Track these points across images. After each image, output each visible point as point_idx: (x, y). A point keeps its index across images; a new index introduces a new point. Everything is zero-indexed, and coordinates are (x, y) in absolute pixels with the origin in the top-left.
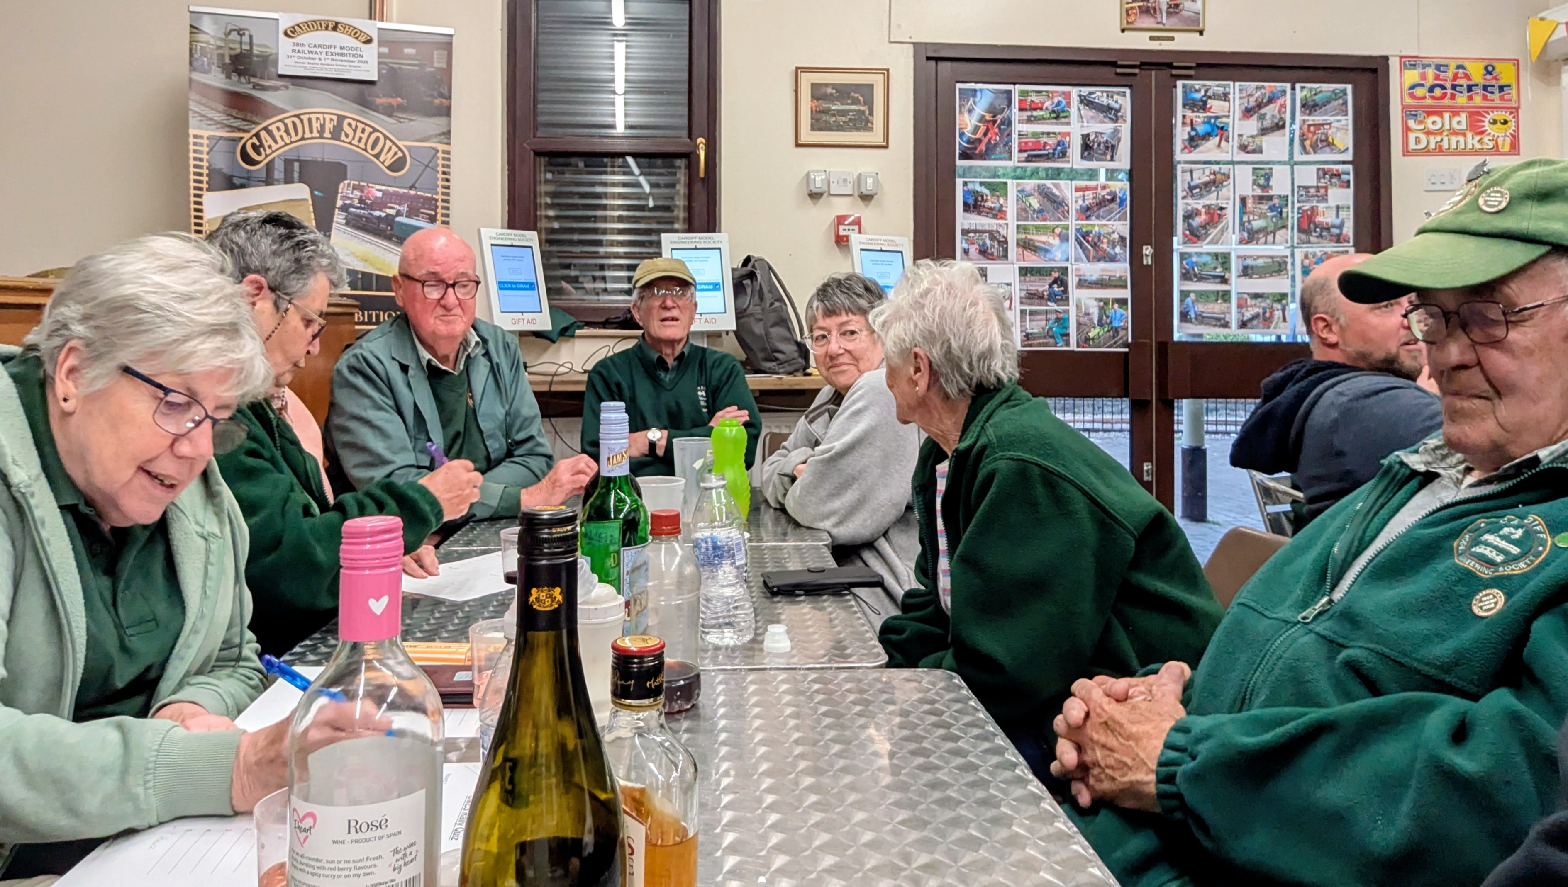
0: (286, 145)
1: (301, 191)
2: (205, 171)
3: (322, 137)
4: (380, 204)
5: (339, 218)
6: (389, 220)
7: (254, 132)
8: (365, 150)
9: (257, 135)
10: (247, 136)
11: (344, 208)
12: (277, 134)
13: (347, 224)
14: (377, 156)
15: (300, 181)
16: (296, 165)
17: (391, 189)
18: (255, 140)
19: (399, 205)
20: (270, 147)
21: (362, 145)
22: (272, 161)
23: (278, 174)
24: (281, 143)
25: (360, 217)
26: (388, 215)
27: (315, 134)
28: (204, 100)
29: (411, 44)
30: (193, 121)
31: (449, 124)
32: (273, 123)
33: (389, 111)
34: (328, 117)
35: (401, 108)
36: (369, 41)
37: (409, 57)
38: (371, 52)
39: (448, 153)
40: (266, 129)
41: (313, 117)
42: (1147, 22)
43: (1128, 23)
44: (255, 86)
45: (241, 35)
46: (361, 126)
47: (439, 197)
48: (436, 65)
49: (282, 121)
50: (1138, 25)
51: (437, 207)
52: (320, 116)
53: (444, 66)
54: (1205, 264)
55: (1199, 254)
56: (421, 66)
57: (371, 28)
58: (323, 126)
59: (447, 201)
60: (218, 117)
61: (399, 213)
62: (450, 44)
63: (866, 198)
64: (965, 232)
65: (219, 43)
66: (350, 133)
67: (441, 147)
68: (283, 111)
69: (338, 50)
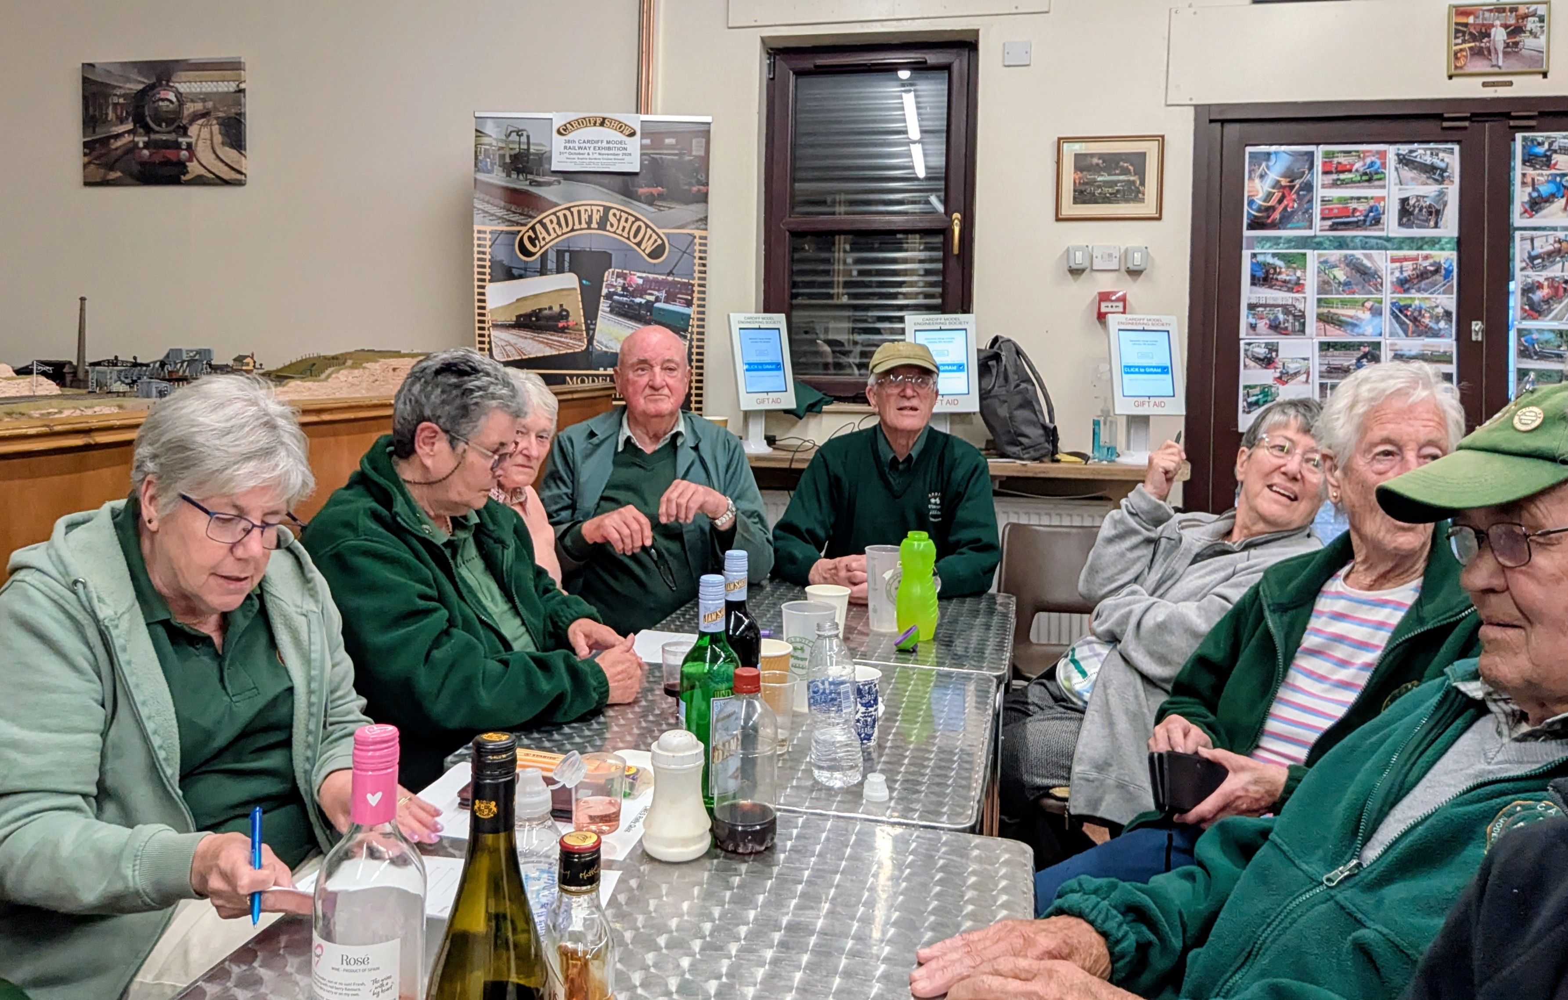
0: (558, 236)
1: (570, 280)
2: (488, 264)
3: (589, 228)
4: (641, 291)
5: (604, 306)
6: (649, 305)
7: (530, 225)
8: (628, 239)
9: (533, 228)
10: (524, 229)
11: (609, 296)
12: (550, 227)
13: (611, 312)
14: (639, 244)
15: (570, 271)
16: (567, 255)
17: (651, 276)
18: (531, 233)
19: (659, 290)
20: (544, 239)
21: (625, 234)
22: (547, 251)
23: (551, 265)
24: (553, 235)
25: (623, 304)
26: (648, 302)
27: (584, 225)
28: (487, 198)
29: (671, 134)
30: (477, 218)
31: (706, 211)
32: (547, 216)
33: (650, 201)
34: (595, 208)
35: (661, 197)
36: (632, 134)
37: (670, 147)
38: (634, 145)
39: (705, 238)
40: (540, 222)
41: (582, 209)
42: (1481, 65)
43: (1456, 67)
44: (533, 183)
45: (520, 136)
46: (624, 215)
47: (696, 282)
48: (694, 153)
49: (554, 214)
50: (1469, 69)
51: (693, 292)
52: (589, 208)
53: (702, 153)
54: (1547, 342)
55: (1541, 331)
56: (680, 155)
57: (634, 121)
58: (590, 217)
59: (703, 286)
60: (501, 213)
61: (657, 300)
62: (709, 132)
63: (1134, 273)
64: (1252, 307)
65: (501, 145)
66: (615, 223)
67: (698, 233)
68: (556, 205)
69: (605, 145)
